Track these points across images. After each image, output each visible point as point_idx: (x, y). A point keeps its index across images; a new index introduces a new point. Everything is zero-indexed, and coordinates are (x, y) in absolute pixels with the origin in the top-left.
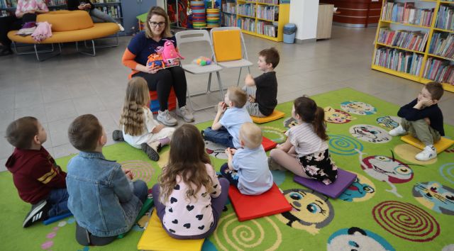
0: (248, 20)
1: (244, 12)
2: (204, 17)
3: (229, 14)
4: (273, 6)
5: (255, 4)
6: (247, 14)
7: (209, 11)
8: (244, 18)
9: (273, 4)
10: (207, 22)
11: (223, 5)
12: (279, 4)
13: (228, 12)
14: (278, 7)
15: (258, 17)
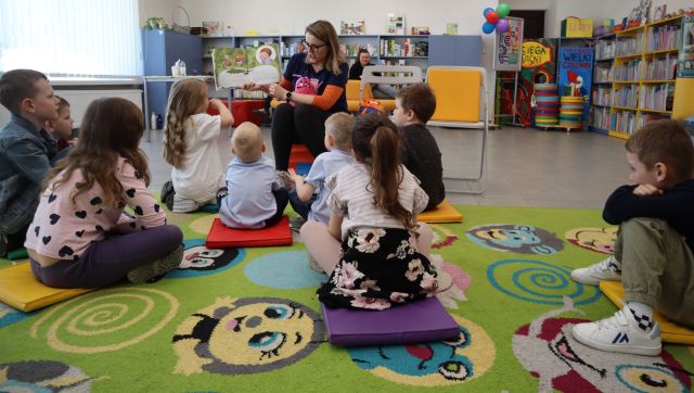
0: (626, 115)
1: (622, 102)
2: (555, 110)
3: (601, 107)
4: (664, 83)
5: (638, 84)
6: (625, 104)
7: (565, 99)
8: (620, 111)
9: (666, 80)
10: (558, 118)
11: (595, 93)
12: (674, 78)
13: (600, 103)
14: (673, 84)
15: (642, 106)
